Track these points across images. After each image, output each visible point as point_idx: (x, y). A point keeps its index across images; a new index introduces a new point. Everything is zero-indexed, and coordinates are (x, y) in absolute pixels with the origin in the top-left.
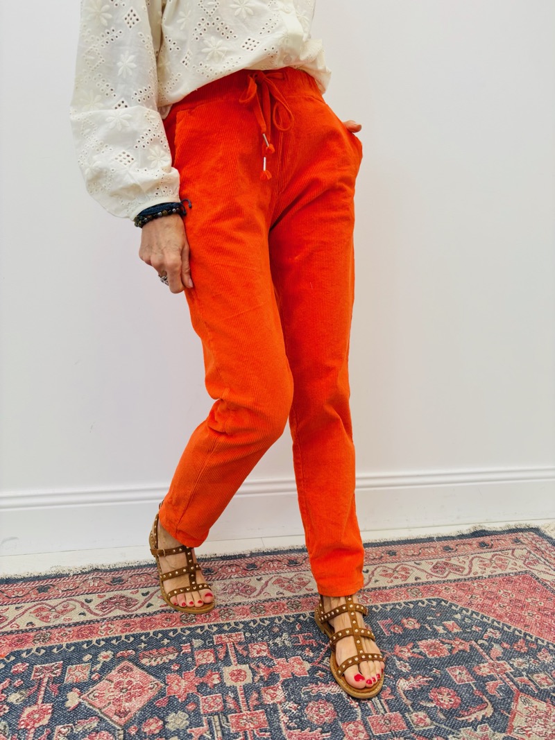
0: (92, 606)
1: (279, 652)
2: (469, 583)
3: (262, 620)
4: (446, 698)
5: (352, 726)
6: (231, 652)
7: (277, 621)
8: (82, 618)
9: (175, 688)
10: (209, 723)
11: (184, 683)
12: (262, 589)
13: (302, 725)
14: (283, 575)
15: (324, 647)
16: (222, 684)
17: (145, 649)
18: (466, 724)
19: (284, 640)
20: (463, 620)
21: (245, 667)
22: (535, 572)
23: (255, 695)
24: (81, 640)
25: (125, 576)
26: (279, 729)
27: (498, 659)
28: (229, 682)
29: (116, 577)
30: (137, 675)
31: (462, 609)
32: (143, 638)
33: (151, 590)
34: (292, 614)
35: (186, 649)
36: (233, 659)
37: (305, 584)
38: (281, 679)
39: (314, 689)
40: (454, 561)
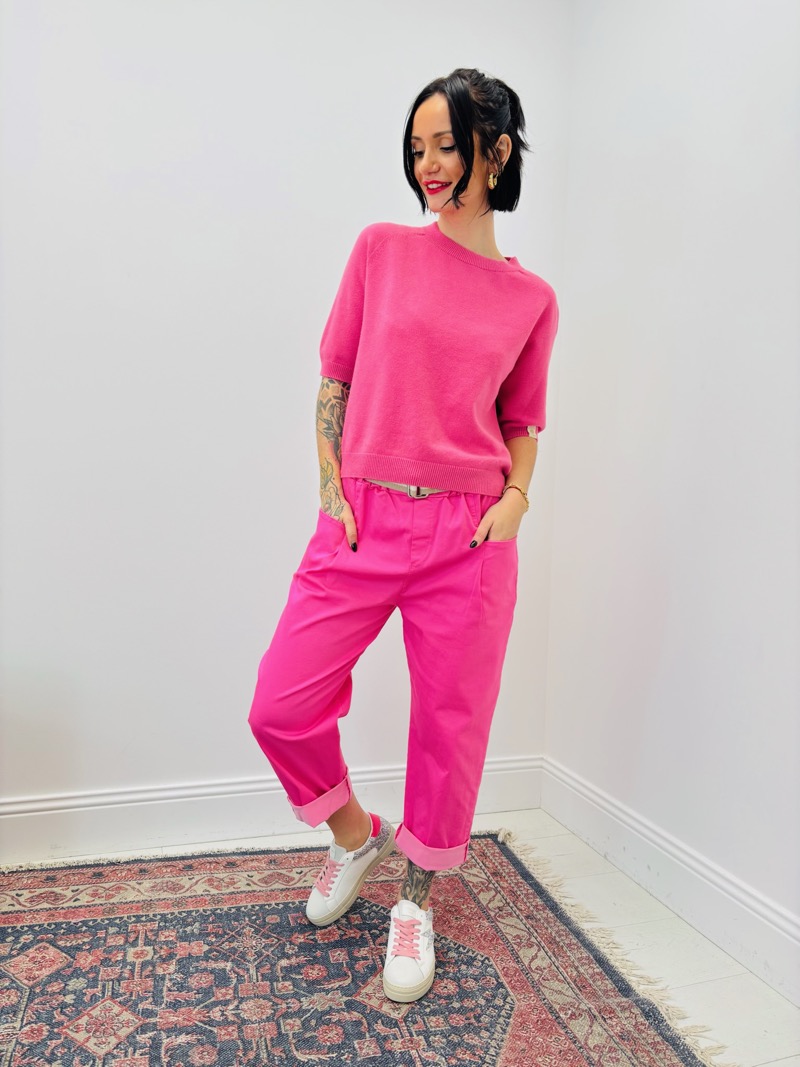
0: (22, 899)
1: (185, 938)
2: (394, 884)
3: (180, 913)
4: (315, 972)
5: (223, 991)
6: (142, 937)
7: (194, 914)
8: (11, 909)
9: (82, 962)
10: (104, 986)
11: (91, 958)
12: (191, 887)
13: (181, 987)
14: (215, 875)
15: (228, 934)
16: (124, 960)
17: (63, 934)
18: (324, 990)
19: (196, 928)
20: (369, 914)
21: (149, 949)
22: (465, 875)
23: (150, 968)
24: (6, 926)
25: (59, 875)
26: (161, 991)
27: (380, 945)
28: (130, 958)
29: (51, 875)
30: (52, 952)
31: (372, 906)
32: (64, 926)
33: (81, 888)
34: (209, 908)
35: (101, 934)
36: (140, 942)
37: (235, 883)
38: (178, 957)
39: (203, 964)
40: (392, 865)
